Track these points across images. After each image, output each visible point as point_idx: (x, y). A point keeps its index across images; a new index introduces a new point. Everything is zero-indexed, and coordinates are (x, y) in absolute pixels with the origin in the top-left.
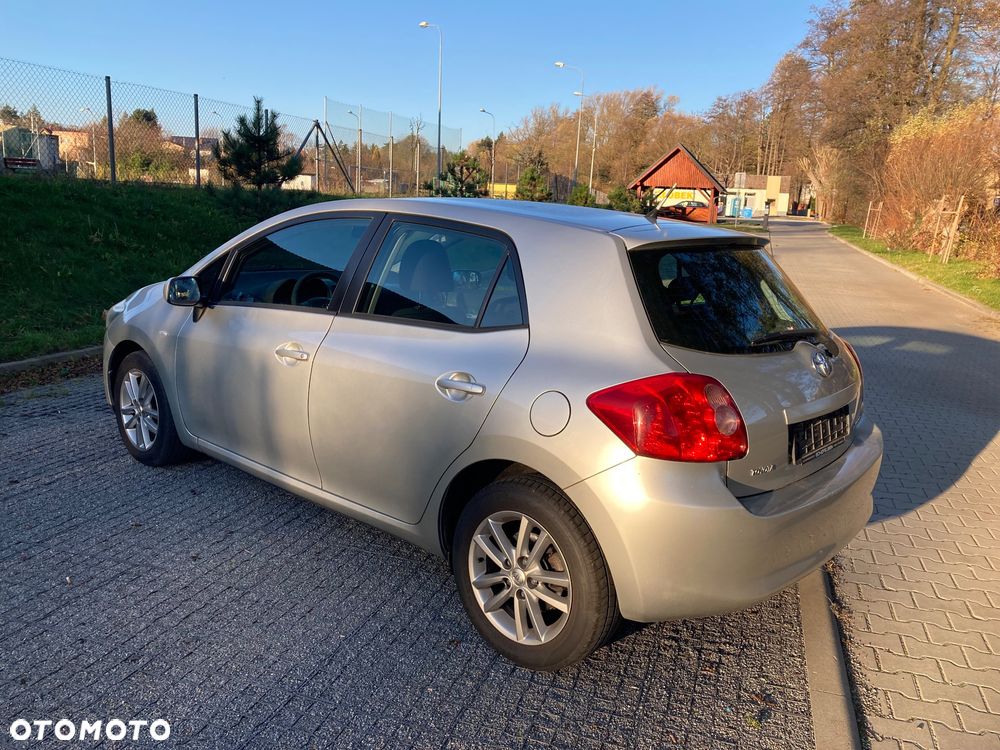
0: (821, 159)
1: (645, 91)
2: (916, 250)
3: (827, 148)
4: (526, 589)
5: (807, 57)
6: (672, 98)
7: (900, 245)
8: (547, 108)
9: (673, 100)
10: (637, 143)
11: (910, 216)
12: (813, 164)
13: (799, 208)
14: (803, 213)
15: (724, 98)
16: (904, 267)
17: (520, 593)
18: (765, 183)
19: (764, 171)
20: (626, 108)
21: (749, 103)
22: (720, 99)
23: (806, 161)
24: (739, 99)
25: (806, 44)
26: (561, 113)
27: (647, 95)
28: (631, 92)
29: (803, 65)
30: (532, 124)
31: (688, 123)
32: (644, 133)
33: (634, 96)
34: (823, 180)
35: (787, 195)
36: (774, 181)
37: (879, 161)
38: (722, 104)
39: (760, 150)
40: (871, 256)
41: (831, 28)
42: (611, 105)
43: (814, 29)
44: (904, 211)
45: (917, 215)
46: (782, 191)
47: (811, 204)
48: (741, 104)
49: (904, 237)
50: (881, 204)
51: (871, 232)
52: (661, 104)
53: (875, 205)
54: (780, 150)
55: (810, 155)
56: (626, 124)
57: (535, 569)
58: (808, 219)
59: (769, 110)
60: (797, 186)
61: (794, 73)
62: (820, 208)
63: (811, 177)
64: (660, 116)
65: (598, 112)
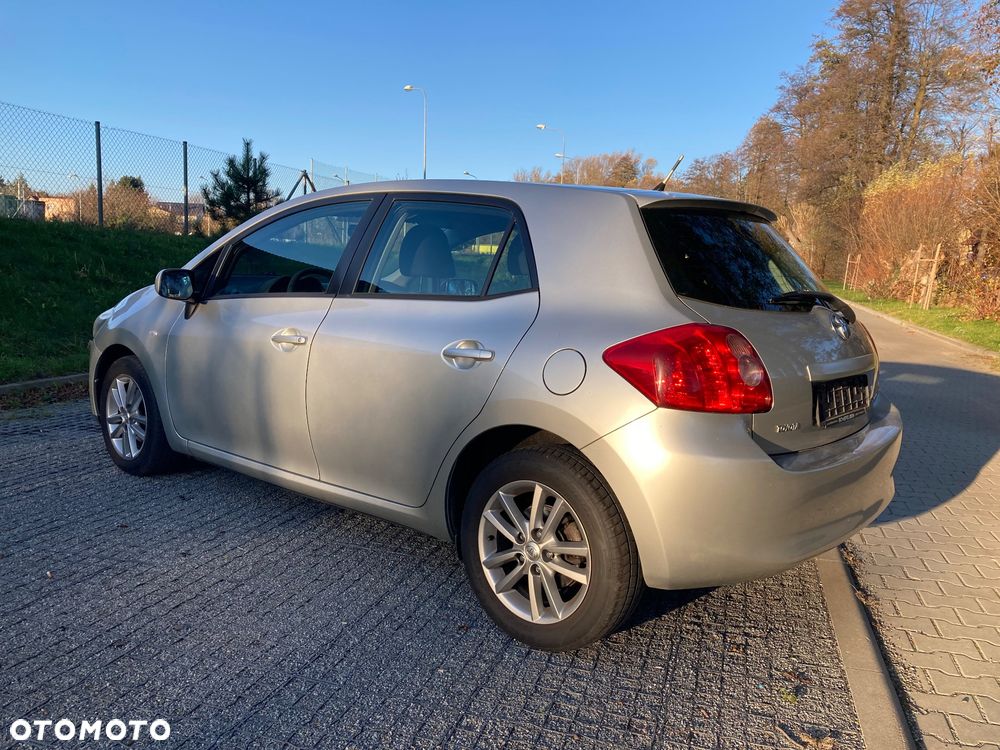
0: (797, 217)
1: (624, 155)
2: (896, 299)
3: (804, 205)
4: (540, 563)
5: (779, 120)
6: (650, 161)
7: (881, 294)
8: (529, 170)
9: (651, 163)
11: (889, 267)
12: (790, 222)
15: (701, 160)
16: (886, 313)
17: (534, 568)
20: (606, 172)
21: (726, 165)
22: (697, 162)
23: (783, 219)
24: (716, 161)
25: (778, 108)
26: (543, 175)
27: (626, 159)
28: (610, 156)
29: (777, 127)
33: (612, 160)
34: (801, 237)
37: (855, 216)
38: (699, 165)
41: (802, 92)
42: (592, 167)
43: (786, 94)
44: (882, 262)
45: (896, 265)
48: (717, 166)
49: (883, 287)
50: (859, 256)
51: (851, 283)
52: (639, 167)
53: (853, 258)
55: (787, 214)
57: (550, 541)
59: (745, 172)
61: (767, 136)
63: (790, 235)
64: (639, 178)
65: (578, 175)
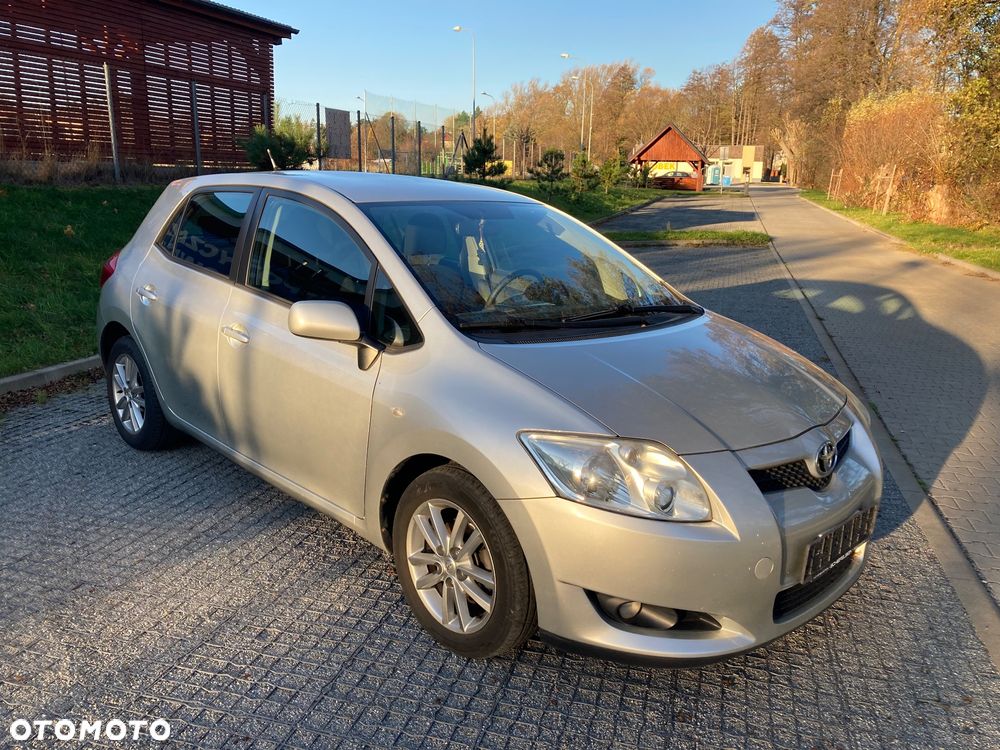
0: (791, 130)
1: (622, 65)
2: (866, 207)
3: (797, 120)
5: (777, 32)
6: (648, 71)
7: (854, 203)
8: (526, 84)
10: (617, 116)
11: (862, 181)
12: (784, 134)
13: (772, 175)
14: (776, 179)
15: (698, 71)
16: (854, 218)
18: (741, 152)
19: (738, 140)
20: (605, 82)
21: (723, 74)
22: (695, 72)
23: (777, 132)
24: (713, 72)
25: (775, 22)
26: (541, 86)
27: (623, 69)
28: (608, 66)
29: (774, 40)
30: (512, 100)
31: (664, 94)
32: (623, 106)
33: (610, 70)
34: (793, 148)
35: (762, 163)
36: (749, 151)
37: (839, 131)
38: (697, 76)
39: (734, 121)
40: (832, 213)
41: (798, 6)
42: (591, 77)
43: (782, 7)
44: (857, 177)
45: (867, 180)
46: (756, 160)
47: (783, 170)
48: (714, 76)
49: (857, 198)
50: (841, 171)
51: (834, 194)
52: (637, 77)
53: (837, 170)
54: (753, 121)
55: (781, 126)
56: (604, 96)
58: (780, 184)
60: (769, 154)
61: (765, 45)
62: (791, 174)
63: (782, 145)
64: (637, 89)
65: (577, 86)
